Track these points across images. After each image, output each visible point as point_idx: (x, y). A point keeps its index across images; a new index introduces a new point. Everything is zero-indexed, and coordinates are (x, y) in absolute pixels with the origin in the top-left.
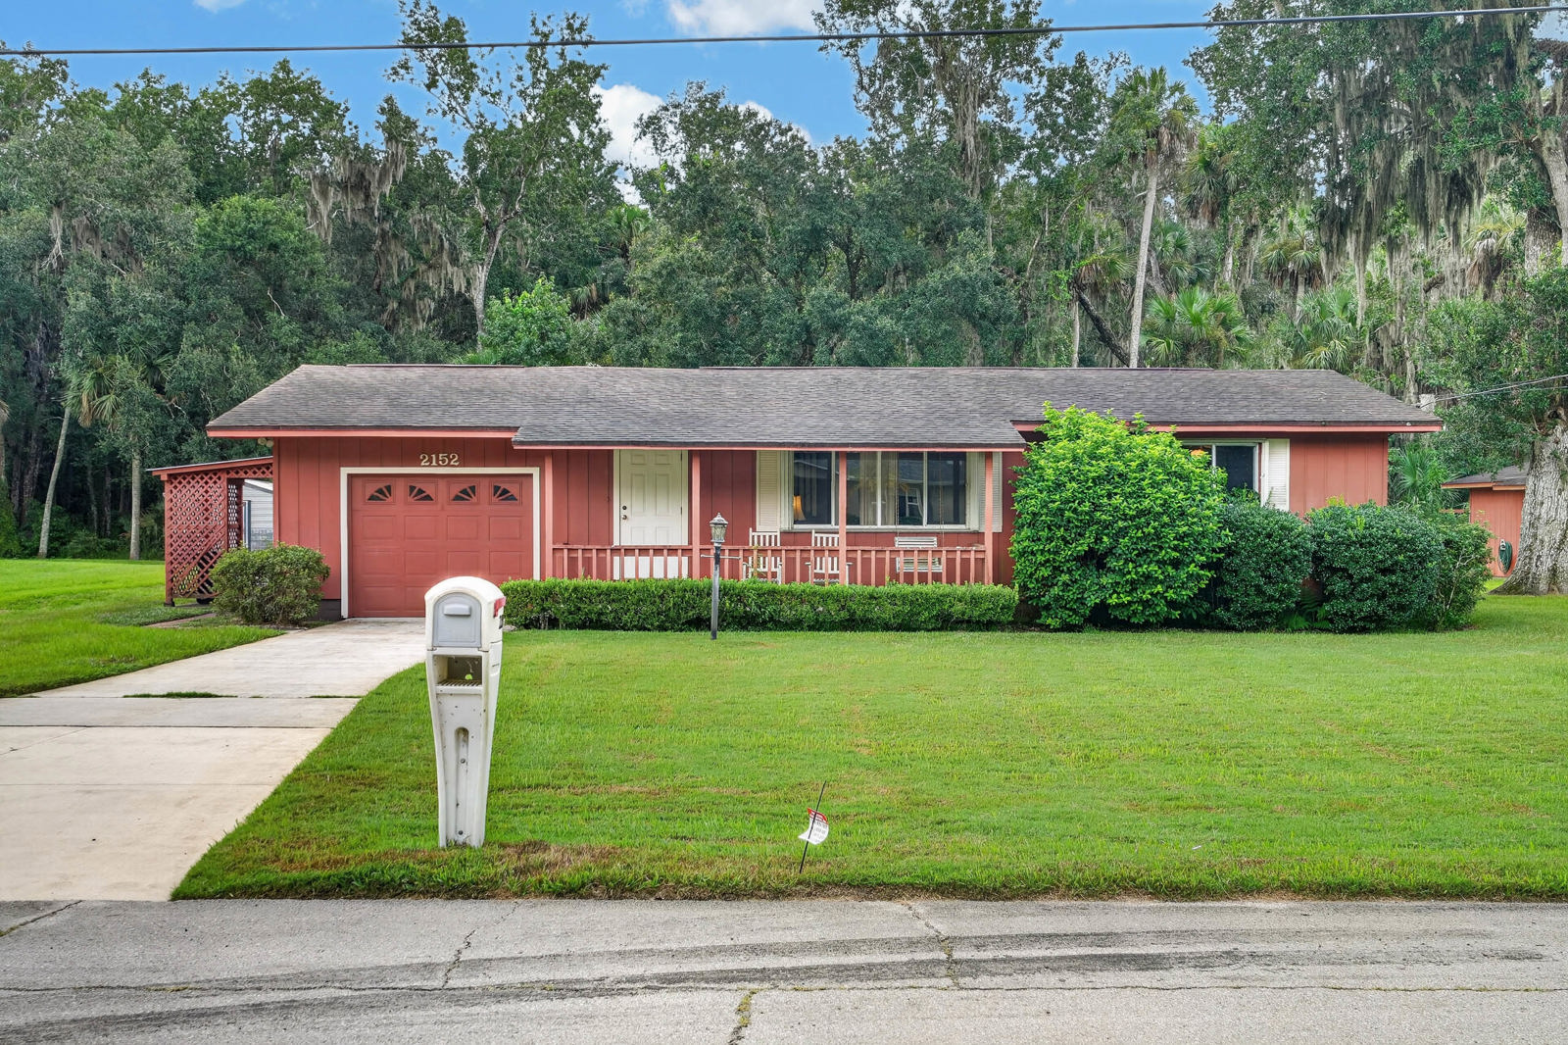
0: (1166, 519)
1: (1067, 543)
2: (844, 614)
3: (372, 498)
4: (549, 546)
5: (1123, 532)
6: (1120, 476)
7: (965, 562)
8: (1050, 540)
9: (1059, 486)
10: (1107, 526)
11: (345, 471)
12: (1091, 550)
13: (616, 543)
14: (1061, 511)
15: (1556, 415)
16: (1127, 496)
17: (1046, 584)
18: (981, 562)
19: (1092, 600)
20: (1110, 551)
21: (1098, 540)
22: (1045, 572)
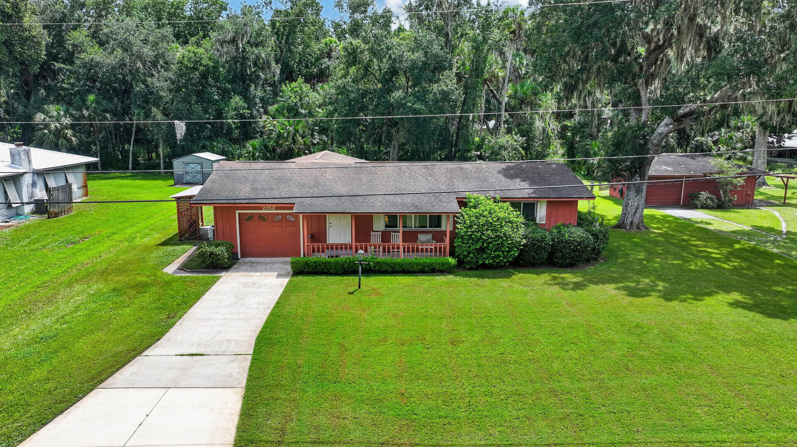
0: (505, 239)
1: (473, 244)
2: (401, 269)
3: (247, 220)
4: (306, 244)
5: (491, 243)
6: (490, 223)
7: (440, 248)
8: (467, 243)
9: (471, 226)
10: (485, 240)
11: (237, 212)
12: (481, 247)
13: (328, 242)
14: (471, 235)
15: (636, 172)
16: (492, 230)
17: (466, 256)
18: (445, 248)
19: (481, 262)
20: (487, 247)
21: (483, 244)
22: (465, 253)
